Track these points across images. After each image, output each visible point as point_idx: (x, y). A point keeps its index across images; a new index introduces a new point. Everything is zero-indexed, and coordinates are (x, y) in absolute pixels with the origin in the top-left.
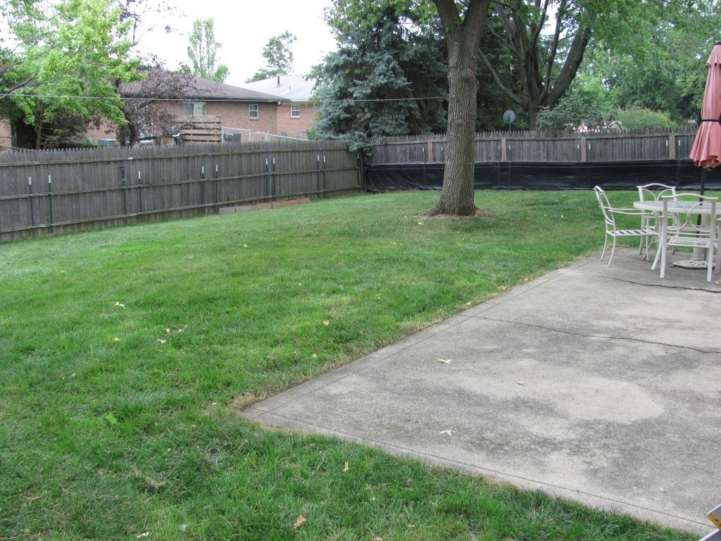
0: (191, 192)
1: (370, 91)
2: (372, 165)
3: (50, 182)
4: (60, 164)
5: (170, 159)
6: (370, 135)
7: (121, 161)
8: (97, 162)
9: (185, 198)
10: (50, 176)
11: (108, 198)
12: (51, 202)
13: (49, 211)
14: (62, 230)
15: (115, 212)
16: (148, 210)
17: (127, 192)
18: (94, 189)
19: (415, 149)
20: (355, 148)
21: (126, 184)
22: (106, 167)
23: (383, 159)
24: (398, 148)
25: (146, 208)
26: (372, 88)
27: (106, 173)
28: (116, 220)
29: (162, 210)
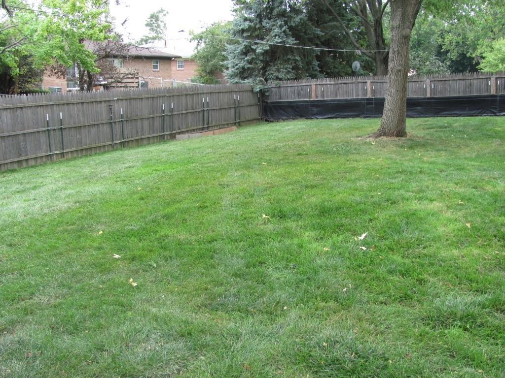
0: (156, 123)
1: (268, 48)
2: (269, 101)
3: (61, 118)
4: (68, 104)
5: (142, 99)
6: (266, 80)
7: (109, 101)
8: (93, 102)
9: (152, 129)
10: (61, 113)
11: (101, 129)
12: (62, 134)
13: (61, 139)
14: (70, 155)
15: (106, 140)
16: (128, 138)
17: (113, 124)
18: (92, 123)
19: (302, 89)
20: (258, 90)
21: (113, 118)
22: (99, 105)
23: (277, 97)
24: (289, 89)
25: (126, 137)
26: (270, 46)
27: (99, 110)
28: (106, 146)
29: (137, 138)
